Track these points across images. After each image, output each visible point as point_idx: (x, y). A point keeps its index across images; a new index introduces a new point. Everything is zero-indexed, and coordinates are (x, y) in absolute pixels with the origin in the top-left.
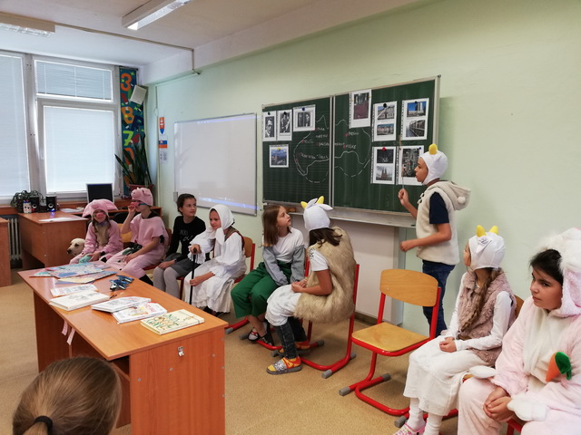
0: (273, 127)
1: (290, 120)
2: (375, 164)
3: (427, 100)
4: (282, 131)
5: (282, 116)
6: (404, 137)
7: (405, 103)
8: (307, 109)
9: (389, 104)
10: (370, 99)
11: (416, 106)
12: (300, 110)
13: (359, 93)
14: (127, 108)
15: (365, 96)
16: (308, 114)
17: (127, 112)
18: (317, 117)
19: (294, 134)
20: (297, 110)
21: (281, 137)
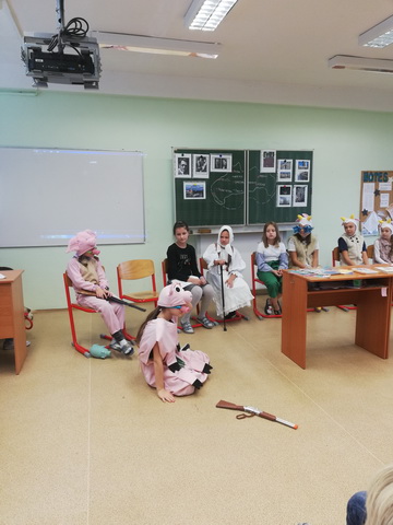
0: (187, 166)
1: (207, 163)
2: (279, 195)
3: (309, 161)
4: (198, 171)
5: (198, 159)
6: (296, 180)
7: (297, 161)
9: (287, 160)
10: (275, 157)
11: (303, 163)
12: (218, 156)
13: (268, 151)
15: (271, 154)
16: (225, 160)
18: (233, 164)
19: (211, 174)
20: (213, 156)
21: (197, 175)
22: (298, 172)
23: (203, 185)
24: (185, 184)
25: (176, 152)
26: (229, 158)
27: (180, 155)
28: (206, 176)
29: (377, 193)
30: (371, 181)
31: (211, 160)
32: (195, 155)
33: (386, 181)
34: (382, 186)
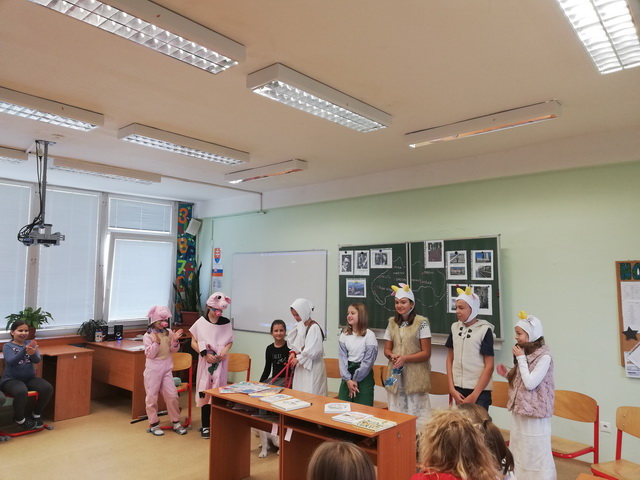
0: (350, 263)
1: (367, 259)
2: (450, 297)
3: (492, 252)
4: (359, 267)
5: (359, 255)
6: (474, 278)
7: (474, 252)
8: (384, 251)
9: (459, 252)
10: (443, 248)
11: (483, 255)
12: (378, 251)
13: (433, 242)
14: (182, 239)
15: (438, 245)
16: (386, 255)
17: (182, 243)
18: (394, 259)
19: (371, 270)
20: (374, 252)
21: (358, 272)
23: (363, 282)
24: (348, 281)
25: (340, 250)
26: (389, 252)
28: (366, 273)
32: (357, 252)
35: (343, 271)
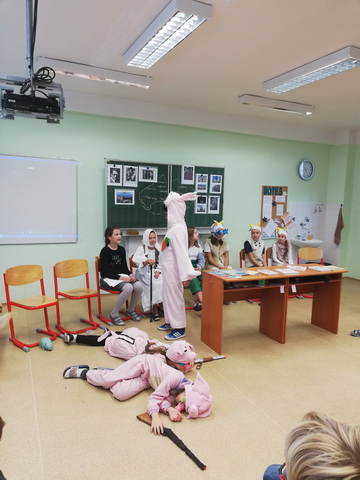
0: (118, 176)
1: (136, 173)
3: (221, 176)
4: (128, 180)
5: (128, 169)
6: (211, 192)
7: (212, 176)
11: (216, 178)
12: (145, 168)
16: (152, 172)
18: (159, 175)
19: (139, 183)
20: (142, 168)
21: (127, 184)
22: (212, 185)
23: (133, 192)
24: (116, 191)
25: (109, 163)
26: (155, 171)
27: (112, 166)
28: (135, 185)
29: (274, 204)
30: (269, 194)
31: (139, 172)
32: (125, 167)
33: (281, 194)
34: (278, 198)
35: (111, 182)
